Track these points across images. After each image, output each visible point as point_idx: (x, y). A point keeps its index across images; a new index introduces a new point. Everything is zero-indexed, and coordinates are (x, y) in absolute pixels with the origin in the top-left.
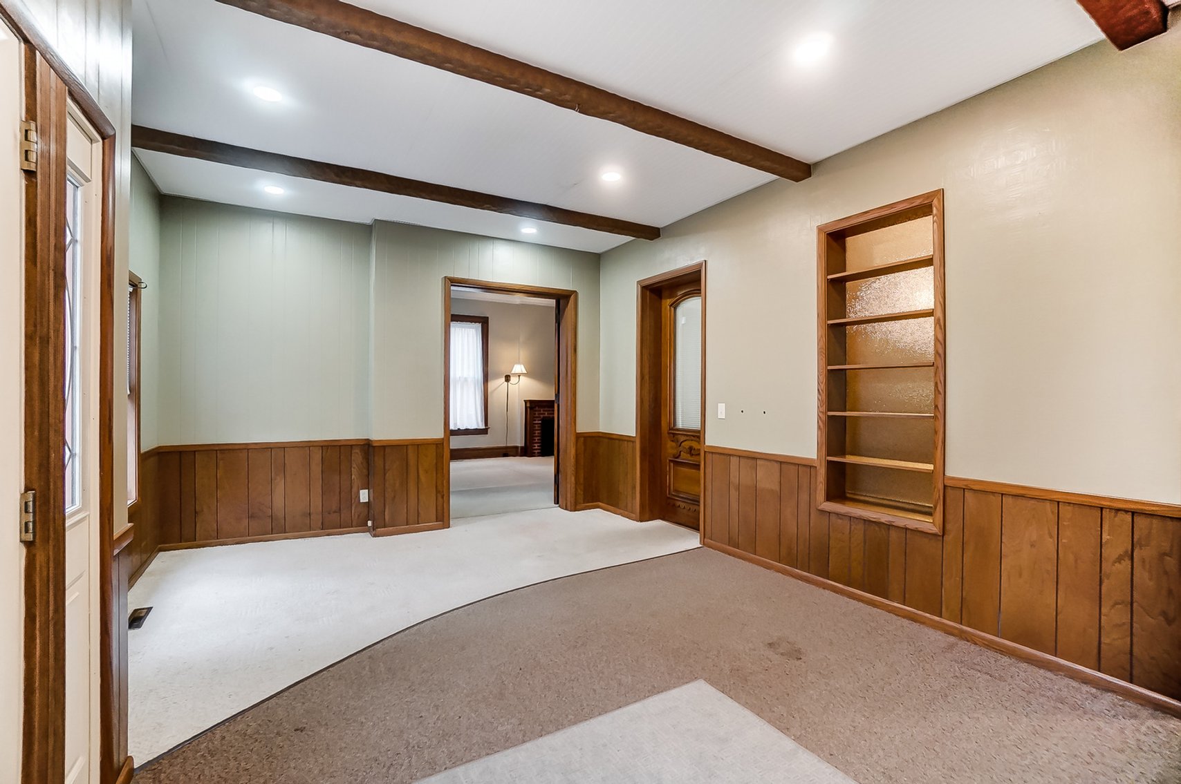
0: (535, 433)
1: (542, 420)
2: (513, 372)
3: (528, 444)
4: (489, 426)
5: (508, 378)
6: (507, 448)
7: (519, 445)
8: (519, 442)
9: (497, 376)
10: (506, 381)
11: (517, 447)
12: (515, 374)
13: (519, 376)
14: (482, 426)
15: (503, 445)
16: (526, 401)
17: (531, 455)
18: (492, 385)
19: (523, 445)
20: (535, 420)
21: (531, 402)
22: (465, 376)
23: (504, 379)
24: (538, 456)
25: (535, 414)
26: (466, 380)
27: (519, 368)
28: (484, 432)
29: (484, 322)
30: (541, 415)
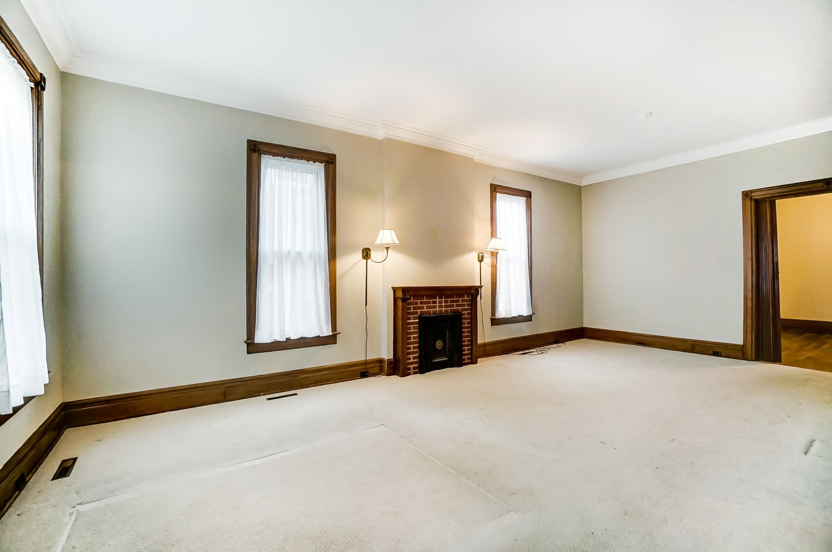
0: (410, 338)
1: (420, 318)
2: (378, 241)
3: (400, 355)
4: (338, 330)
5: (366, 253)
6: (366, 363)
7: (386, 358)
8: (386, 353)
9: (350, 250)
10: (363, 258)
11: (381, 361)
12: (379, 247)
13: (387, 248)
14: (327, 332)
15: (361, 358)
16: (395, 290)
17: (405, 373)
18: (342, 264)
19: (392, 357)
20: (410, 319)
21: (405, 290)
22: (299, 248)
23: (360, 255)
24: (415, 373)
25: (410, 309)
26: (299, 254)
27: (387, 236)
28: (331, 340)
29: (329, 161)
30: (419, 311)
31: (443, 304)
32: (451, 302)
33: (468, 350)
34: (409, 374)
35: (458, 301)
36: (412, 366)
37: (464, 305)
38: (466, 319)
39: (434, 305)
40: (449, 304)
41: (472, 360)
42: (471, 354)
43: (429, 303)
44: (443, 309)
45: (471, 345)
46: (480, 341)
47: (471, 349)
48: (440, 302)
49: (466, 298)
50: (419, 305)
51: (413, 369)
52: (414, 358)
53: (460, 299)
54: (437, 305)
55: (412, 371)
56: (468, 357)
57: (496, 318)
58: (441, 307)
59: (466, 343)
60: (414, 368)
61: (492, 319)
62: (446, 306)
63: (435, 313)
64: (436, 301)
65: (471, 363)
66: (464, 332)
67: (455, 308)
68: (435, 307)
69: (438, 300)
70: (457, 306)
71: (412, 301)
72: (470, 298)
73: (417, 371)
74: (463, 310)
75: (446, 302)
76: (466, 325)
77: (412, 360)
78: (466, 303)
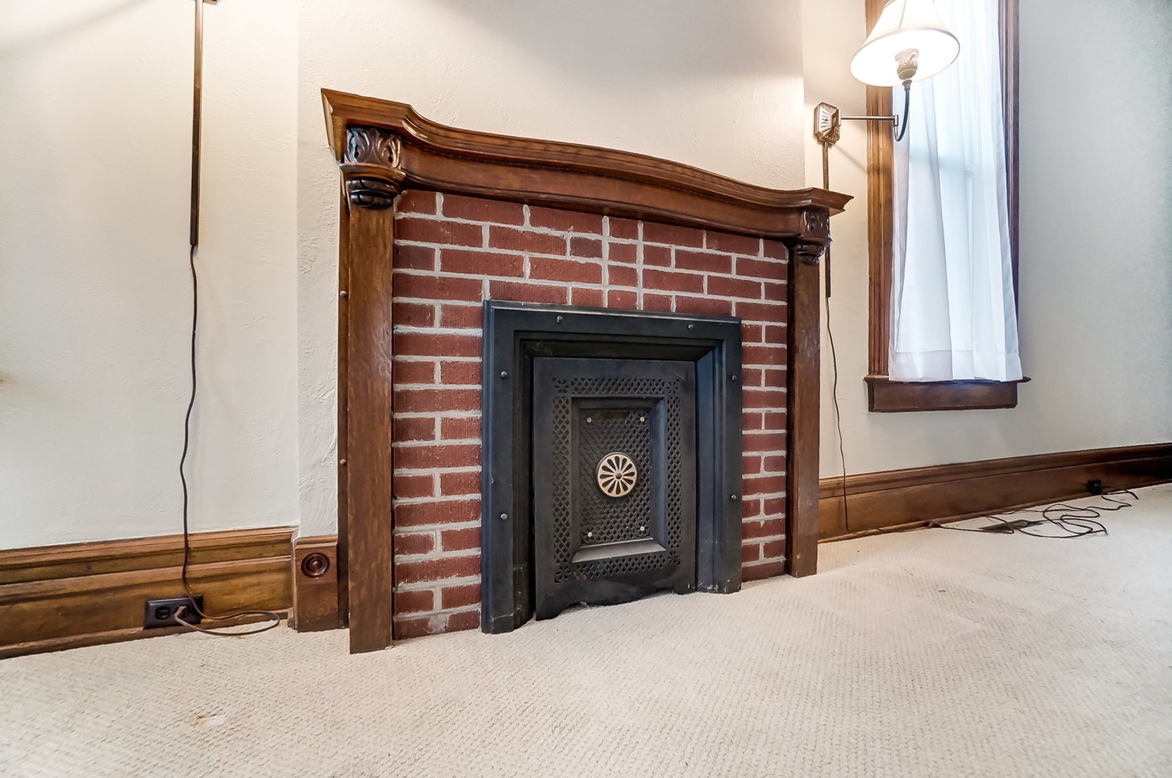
1: (490, 320)
30: (486, 280)
31: (640, 266)
32: (683, 259)
33: (770, 508)
34: (420, 630)
35: (724, 264)
36: (437, 587)
38: (760, 356)
39: (582, 260)
40: (672, 269)
41: (788, 552)
42: (788, 526)
43: (557, 244)
44: (641, 292)
45: (789, 484)
46: (829, 469)
47: (789, 505)
48: (622, 253)
49: (761, 257)
50: (486, 248)
51: (447, 603)
52: (451, 540)
53: (734, 257)
54: (605, 262)
55: (439, 613)
56: (769, 539)
57: (891, 378)
58: (620, 275)
59: (764, 474)
60: (451, 598)
61: (871, 384)
62: (653, 279)
63: (584, 299)
64: (599, 244)
65: (787, 569)
66: (754, 421)
67: (705, 295)
68: (592, 274)
69: (607, 239)
70: (716, 286)
72: (784, 262)
73: (473, 615)
74: (744, 310)
75: (654, 256)
76: (763, 388)
77: (437, 553)
78: (763, 281)
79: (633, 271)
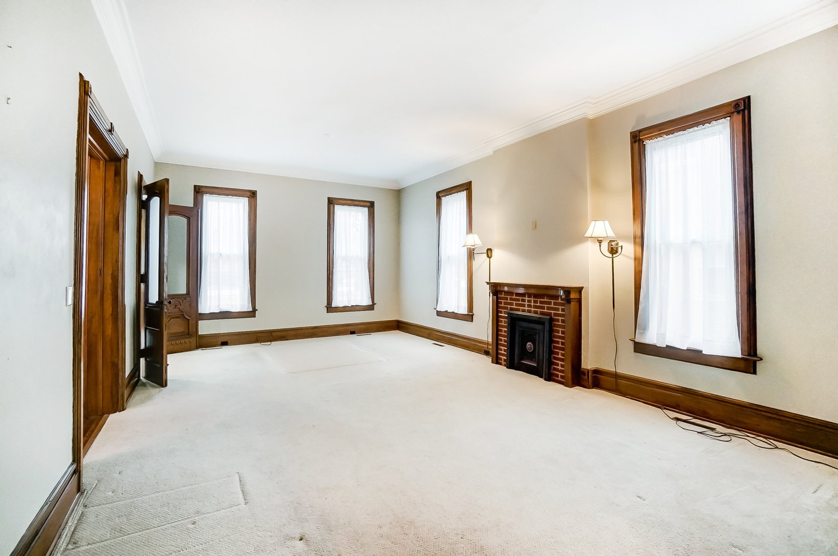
1: (510, 313)
20: (501, 312)
25: (501, 303)
30: (509, 306)
31: (532, 304)
32: (541, 302)
35: (550, 303)
37: (558, 309)
39: (523, 303)
40: (539, 304)
43: (518, 300)
48: (529, 301)
50: (509, 301)
53: (553, 301)
54: (526, 303)
62: (535, 307)
64: (525, 300)
67: (546, 311)
68: (524, 305)
69: (527, 299)
70: (548, 308)
71: (503, 296)
75: (535, 302)
78: (560, 307)
79: (531, 305)
